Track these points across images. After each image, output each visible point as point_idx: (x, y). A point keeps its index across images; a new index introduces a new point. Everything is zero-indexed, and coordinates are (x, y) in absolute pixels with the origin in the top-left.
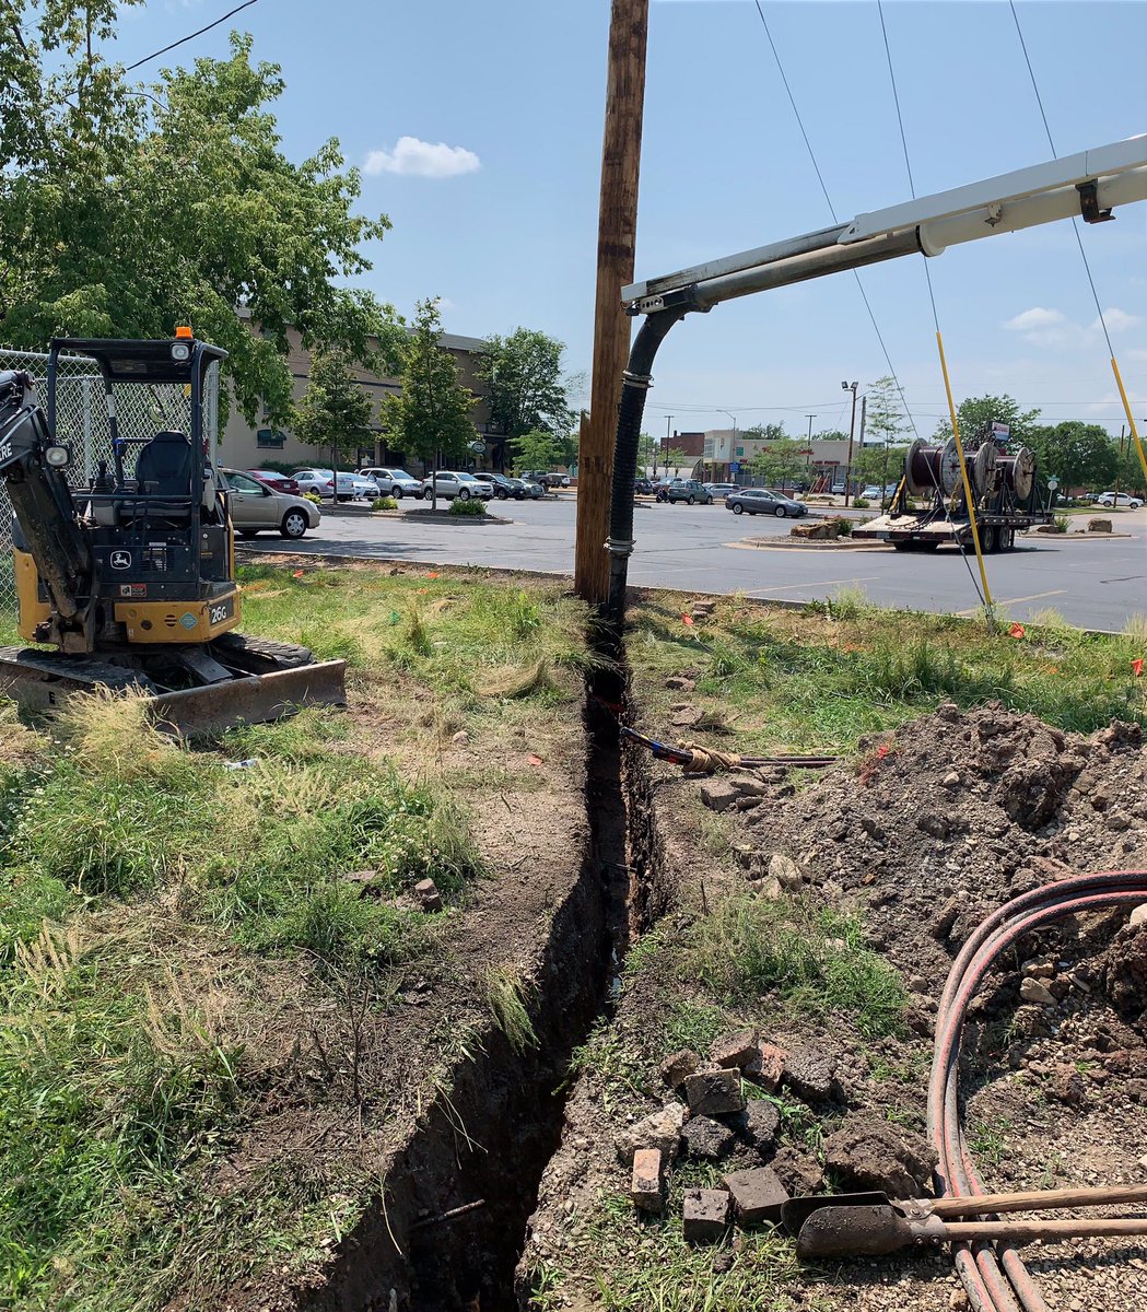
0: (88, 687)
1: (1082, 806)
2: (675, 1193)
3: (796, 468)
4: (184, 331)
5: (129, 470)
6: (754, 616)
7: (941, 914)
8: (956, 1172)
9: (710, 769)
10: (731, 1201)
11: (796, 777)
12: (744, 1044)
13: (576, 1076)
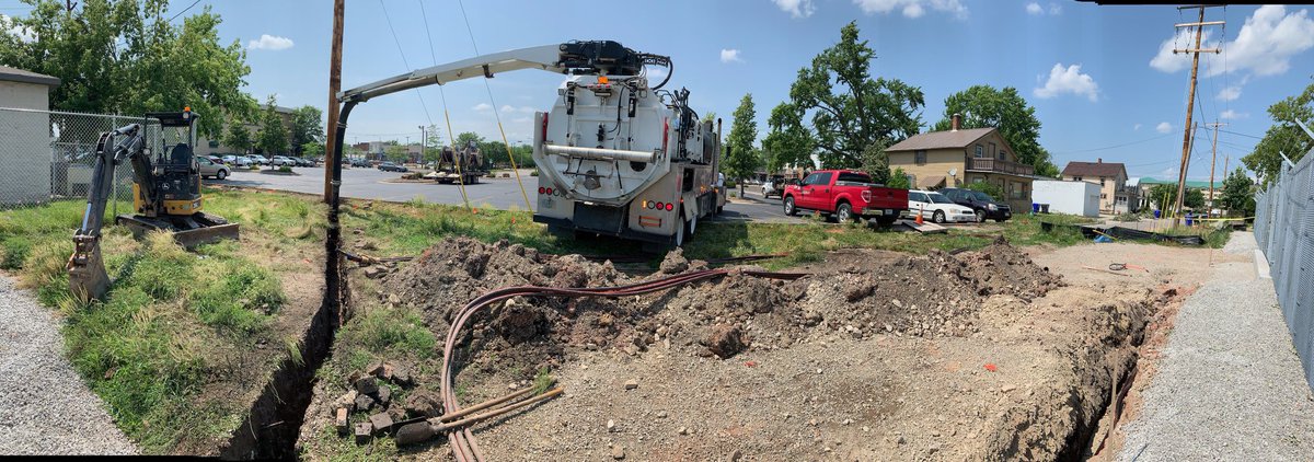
0: (154, 229)
1: (491, 268)
2: (352, 426)
3: (403, 155)
4: (187, 109)
5: (169, 156)
6: (385, 208)
7: (447, 311)
8: (449, 404)
9: (369, 263)
10: (373, 427)
11: (400, 264)
12: (378, 366)
13: (317, 380)
